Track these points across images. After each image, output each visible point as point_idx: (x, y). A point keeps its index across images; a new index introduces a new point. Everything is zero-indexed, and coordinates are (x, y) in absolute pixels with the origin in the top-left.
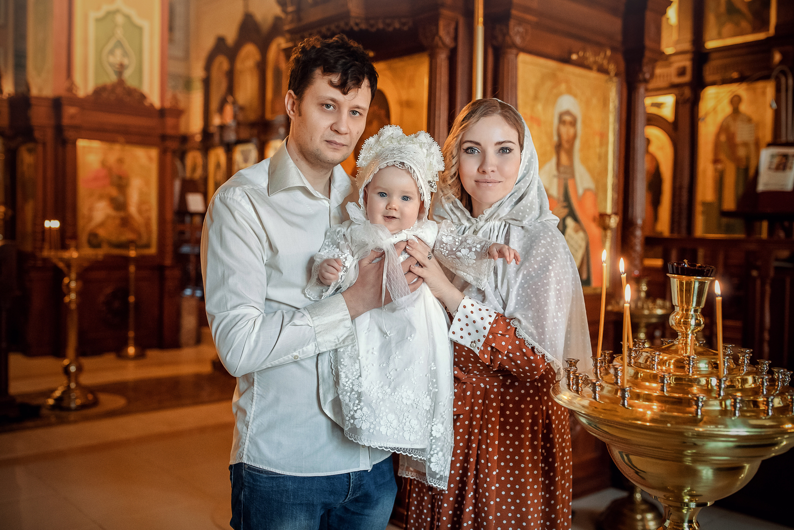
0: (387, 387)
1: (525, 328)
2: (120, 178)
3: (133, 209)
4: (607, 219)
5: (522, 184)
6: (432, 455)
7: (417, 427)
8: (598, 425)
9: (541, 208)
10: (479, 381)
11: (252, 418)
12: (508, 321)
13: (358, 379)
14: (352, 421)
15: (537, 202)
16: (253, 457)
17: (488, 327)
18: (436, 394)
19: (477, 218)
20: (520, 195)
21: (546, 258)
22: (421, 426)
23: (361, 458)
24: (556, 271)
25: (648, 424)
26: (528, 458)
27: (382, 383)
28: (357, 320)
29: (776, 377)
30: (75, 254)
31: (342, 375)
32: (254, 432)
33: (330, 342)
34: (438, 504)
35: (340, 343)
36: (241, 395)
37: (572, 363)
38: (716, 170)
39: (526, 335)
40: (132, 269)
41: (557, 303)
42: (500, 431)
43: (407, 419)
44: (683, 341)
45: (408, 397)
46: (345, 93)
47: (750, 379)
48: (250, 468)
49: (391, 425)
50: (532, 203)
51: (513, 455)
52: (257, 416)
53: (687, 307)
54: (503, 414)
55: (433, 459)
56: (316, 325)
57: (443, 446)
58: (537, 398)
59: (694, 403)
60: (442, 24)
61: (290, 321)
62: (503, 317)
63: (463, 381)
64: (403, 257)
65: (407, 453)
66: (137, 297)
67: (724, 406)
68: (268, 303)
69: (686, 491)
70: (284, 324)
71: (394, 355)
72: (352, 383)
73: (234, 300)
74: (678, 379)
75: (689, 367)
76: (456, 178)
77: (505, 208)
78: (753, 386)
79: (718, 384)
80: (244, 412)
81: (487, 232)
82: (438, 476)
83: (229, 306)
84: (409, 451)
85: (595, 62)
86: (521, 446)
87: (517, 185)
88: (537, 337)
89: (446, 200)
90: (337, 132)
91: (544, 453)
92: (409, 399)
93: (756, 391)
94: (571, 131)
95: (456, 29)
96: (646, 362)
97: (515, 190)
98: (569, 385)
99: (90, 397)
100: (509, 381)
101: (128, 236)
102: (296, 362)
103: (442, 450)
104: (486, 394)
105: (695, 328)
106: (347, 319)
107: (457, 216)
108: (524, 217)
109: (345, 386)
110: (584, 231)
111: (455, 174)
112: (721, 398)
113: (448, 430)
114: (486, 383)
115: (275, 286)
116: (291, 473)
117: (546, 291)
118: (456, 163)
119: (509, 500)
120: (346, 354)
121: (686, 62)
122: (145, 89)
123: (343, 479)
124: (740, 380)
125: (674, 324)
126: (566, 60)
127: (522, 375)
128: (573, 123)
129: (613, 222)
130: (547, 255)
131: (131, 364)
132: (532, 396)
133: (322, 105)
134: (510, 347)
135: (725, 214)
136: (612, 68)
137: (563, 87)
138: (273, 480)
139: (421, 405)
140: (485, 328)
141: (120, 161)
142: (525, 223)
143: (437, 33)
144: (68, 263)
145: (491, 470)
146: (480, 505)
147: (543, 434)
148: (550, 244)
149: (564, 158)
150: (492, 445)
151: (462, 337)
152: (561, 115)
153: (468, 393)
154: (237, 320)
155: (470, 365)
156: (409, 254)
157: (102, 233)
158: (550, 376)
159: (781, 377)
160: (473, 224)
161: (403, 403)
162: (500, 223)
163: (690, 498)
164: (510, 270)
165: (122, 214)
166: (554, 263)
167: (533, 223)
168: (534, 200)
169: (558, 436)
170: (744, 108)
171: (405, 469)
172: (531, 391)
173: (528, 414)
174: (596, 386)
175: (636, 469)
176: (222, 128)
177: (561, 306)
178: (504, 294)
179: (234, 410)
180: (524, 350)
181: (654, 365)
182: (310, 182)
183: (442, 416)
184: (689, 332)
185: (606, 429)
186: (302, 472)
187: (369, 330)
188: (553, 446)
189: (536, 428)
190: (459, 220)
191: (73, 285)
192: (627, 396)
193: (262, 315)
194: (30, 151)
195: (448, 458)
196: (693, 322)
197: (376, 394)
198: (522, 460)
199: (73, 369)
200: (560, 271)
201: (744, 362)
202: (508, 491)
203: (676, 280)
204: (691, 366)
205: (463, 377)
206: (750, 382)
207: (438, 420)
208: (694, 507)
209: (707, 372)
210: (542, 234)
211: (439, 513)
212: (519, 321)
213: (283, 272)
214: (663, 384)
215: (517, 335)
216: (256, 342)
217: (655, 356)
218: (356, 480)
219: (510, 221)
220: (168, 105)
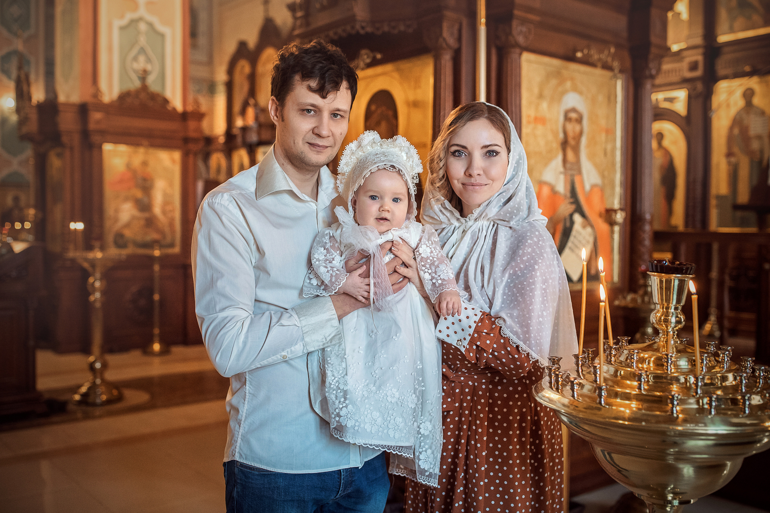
0: (372, 385)
1: (510, 327)
2: (145, 180)
3: (157, 210)
4: (614, 214)
5: (510, 185)
6: (420, 453)
7: (402, 425)
8: (579, 424)
9: (529, 208)
10: (467, 379)
11: (244, 416)
12: (493, 319)
13: (343, 377)
14: (337, 419)
15: (525, 203)
16: (245, 455)
17: (474, 326)
18: (423, 393)
19: (466, 218)
20: (509, 196)
21: (533, 258)
22: (406, 423)
23: (352, 455)
24: (542, 271)
25: (626, 423)
26: (515, 454)
27: (368, 381)
28: (344, 319)
29: (757, 374)
30: (99, 255)
31: (329, 373)
32: (246, 430)
33: (318, 341)
34: (431, 498)
35: (327, 343)
36: (233, 394)
37: (555, 361)
38: (729, 163)
39: (511, 334)
40: (157, 268)
41: (543, 302)
42: (489, 427)
43: (392, 417)
44: (664, 338)
45: (393, 396)
46: (324, 97)
47: (730, 376)
48: (242, 465)
49: (376, 422)
50: (519, 204)
51: (501, 451)
52: (249, 415)
53: (668, 305)
54: (491, 411)
55: (421, 457)
56: (304, 325)
57: (432, 443)
58: (525, 395)
59: (669, 401)
60: (445, 25)
61: (278, 322)
62: (489, 316)
63: (451, 380)
64: (388, 258)
65: (392, 450)
66: (161, 295)
67: (701, 404)
68: (257, 303)
69: (669, 489)
70: (272, 325)
71: (380, 354)
72: (338, 381)
73: (223, 303)
74: (656, 377)
75: (667, 364)
76: (445, 180)
77: (493, 209)
78: (734, 383)
79: (695, 382)
80: (237, 410)
81: (476, 232)
82: (427, 474)
83: (218, 308)
84: (394, 448)
85: (600, 60)
86: (510, 442)
87: (505, 186)
88: (521, 336)
89: (436, 201)
90: (319, 136)
91: (533, 450)
92: (394, 397)
93: (735, 389)
94: (577, 128)
95: (460, 31)
96: (626, 360)
97: (504, 190)
98: (550, 383)
99: (115, 392)
100: (497, 378)
101: (153, 236)
102: (286, 361)
103: (430, 448)
104: (474, 391)
105: (675, 325)
106: (333, 319)
107: (447, 216)
108: (511, 218)
109: (331, 384)
110: (592, 226)
111: (443, 176)
112: (698, 396)
113: (437, 428)
114: (474, 381)
115: (264, 288)
116: (282, 470)
117: (532, 290)
118: (443, 166)
119: (498, 496)
120: (333, 353)
121: (698, 57)
122: (168, 94)
123: (334, 476)
124: (719, 378)
125: (654, 322)
126: (570, 58)
127: (508, 373)
128: (579, 120)
129: (620, 217)
130: (533, 254)
131: (156, 360)
132: (521, 393)
133: (303, 110)
134: (495, 346)
135: (737, 207)
136: (616, 64)
137: (568, 84)
138: (265, 477)
139: (406, 403)
140: (470, 327)
141: (145, 164)
142: (512, 223)
143: (441, 34)
144: (93, 263)
145: (479, 465)
146: (469, 500)
147: (531, 430)
148: (537, 243)
149: (570, 155)
150: (481, 440)
151: (448, 336)
152: (566, 113)
153: (457, 391)
154: (226, 322)
155: (458, 362)
156: (394, 254)
157: (128, 233)
158: (539, 373)
159: (762, 374)
160: (462, 224)
161: (388, 401)
162: (489, 223)
163: (673, 496)
164: (496, 269)
165: (146, 215)
166: (540, 263)
167: (520, 223)
168: (522, 201)
169: (546, 432)
170: (756, 101)
171: (395, 467)
172: (520, 389)
173: (516, 410)
174: (574, 384)
175: (618, 467)
176: (245, 129)
177: (547, 305)
178: (490, 294)
179: (228, 409)
180: (509, 349)
181: (633, 363)
182: (296, 185)
183: (430, 414)
184: (670, 330)
185: (586, 427)
186: (292, 469)
187: (356, 329)
188: (541, 443)
189: (524, 425)
190: (449, 220)
191: (98, 284)
192: (603, 394)
193: (250, 316)
194: (59, 155)
195: (437, 455)
196: (673, 320)
197: (361, 392)
198: (510, 457)
199: (98, 365)
200: (546, 270)
201: (724, 360)
202: (497, 486)
203: (656, 278)
204: (669, 364)
205: (452, 375)
206: (731, 380)
207: (426, 418)
208: (677, 504)
209: (686, 370)
210: (528, 234)
211: (432, 507)
212: (504, 320)
213: (271, 274)
214: (639, 382)
215: (502, 334)
216: (245, 343)
217: (634, 354)
218: (346, 476)
219: (498, 222)
220: (190, 108)
